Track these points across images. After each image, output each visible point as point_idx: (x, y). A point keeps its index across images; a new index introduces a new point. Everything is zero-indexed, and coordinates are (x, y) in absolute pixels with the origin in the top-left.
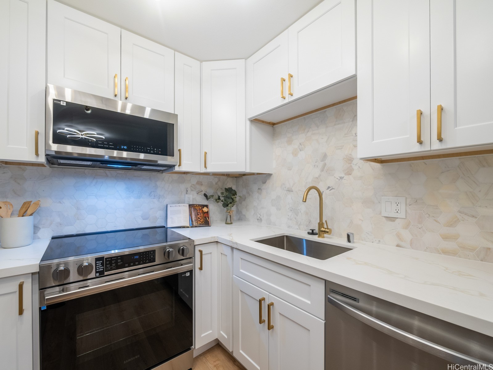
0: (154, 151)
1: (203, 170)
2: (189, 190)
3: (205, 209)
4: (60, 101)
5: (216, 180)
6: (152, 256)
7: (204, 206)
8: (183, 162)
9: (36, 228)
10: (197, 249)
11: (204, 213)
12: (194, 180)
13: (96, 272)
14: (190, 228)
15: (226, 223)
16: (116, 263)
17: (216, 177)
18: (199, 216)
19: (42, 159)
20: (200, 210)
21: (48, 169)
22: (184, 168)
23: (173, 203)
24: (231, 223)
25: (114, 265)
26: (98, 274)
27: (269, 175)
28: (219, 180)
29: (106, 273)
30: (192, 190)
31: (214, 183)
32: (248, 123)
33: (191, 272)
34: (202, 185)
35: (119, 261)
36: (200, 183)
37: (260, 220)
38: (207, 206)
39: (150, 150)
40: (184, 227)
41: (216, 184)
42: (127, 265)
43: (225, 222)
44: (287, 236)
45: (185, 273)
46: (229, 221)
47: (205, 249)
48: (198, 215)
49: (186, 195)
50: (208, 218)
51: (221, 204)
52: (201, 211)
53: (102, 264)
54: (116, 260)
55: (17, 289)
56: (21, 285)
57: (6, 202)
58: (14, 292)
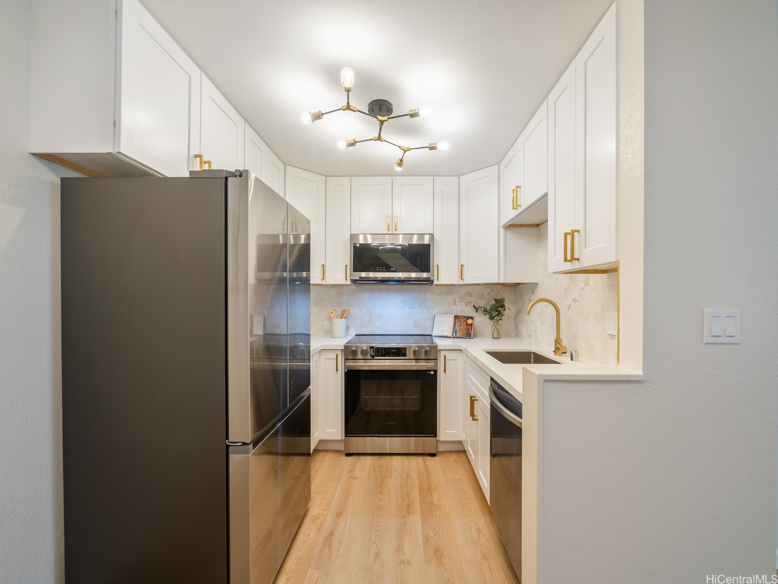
0: (413, 269)
1: (461, 282)
2: (457, 301)
3: (470, 321)
4: (356, 244)
5: (488, 290)
6: (404, 352)
7: (469, 318)
8: (442, 276)
9: (348, 327)
10: (443, 354)
11: (468, 325)
12: (462, 292)
13: (371, 356)
14: (452, 338)
15: (493, 338)
16: (381, 352)
17: (488, 287)
18: (461, 328)
19: (349, 282)
20: (464, 321)
21: (354, 287)
22: (442, 281)
23: (441, 314)
24: (500, 338)
25: (380, 353)
26: (371, 357)
27: (537, 284)
28: (492, 290)
29: (376, 358)
30: (460, 302)
31: (486, 294)
32: (502, 230)
33: (436, 371)
34: (471, 296)
35: (383, 351)
36: (469, 294)
37: (530, 336)
38: (472, 318)
39: (411, 269)
40: (446, 337)
41: (488, 294)
42: (387, 355)
43: (491, 336)
44: (534, 353)
45: (430, 371)
46: (495, 335)
47: (449, 355)
48: (461, 326)
49: (455, 307)
50: (471, 330)
51: (488, 316)
52: (464, 323)
53: (373, 351)
54: (382, 350)
55: (335, 357)
56: (337, 355)
57: (334, 310)
58: (334, 359)
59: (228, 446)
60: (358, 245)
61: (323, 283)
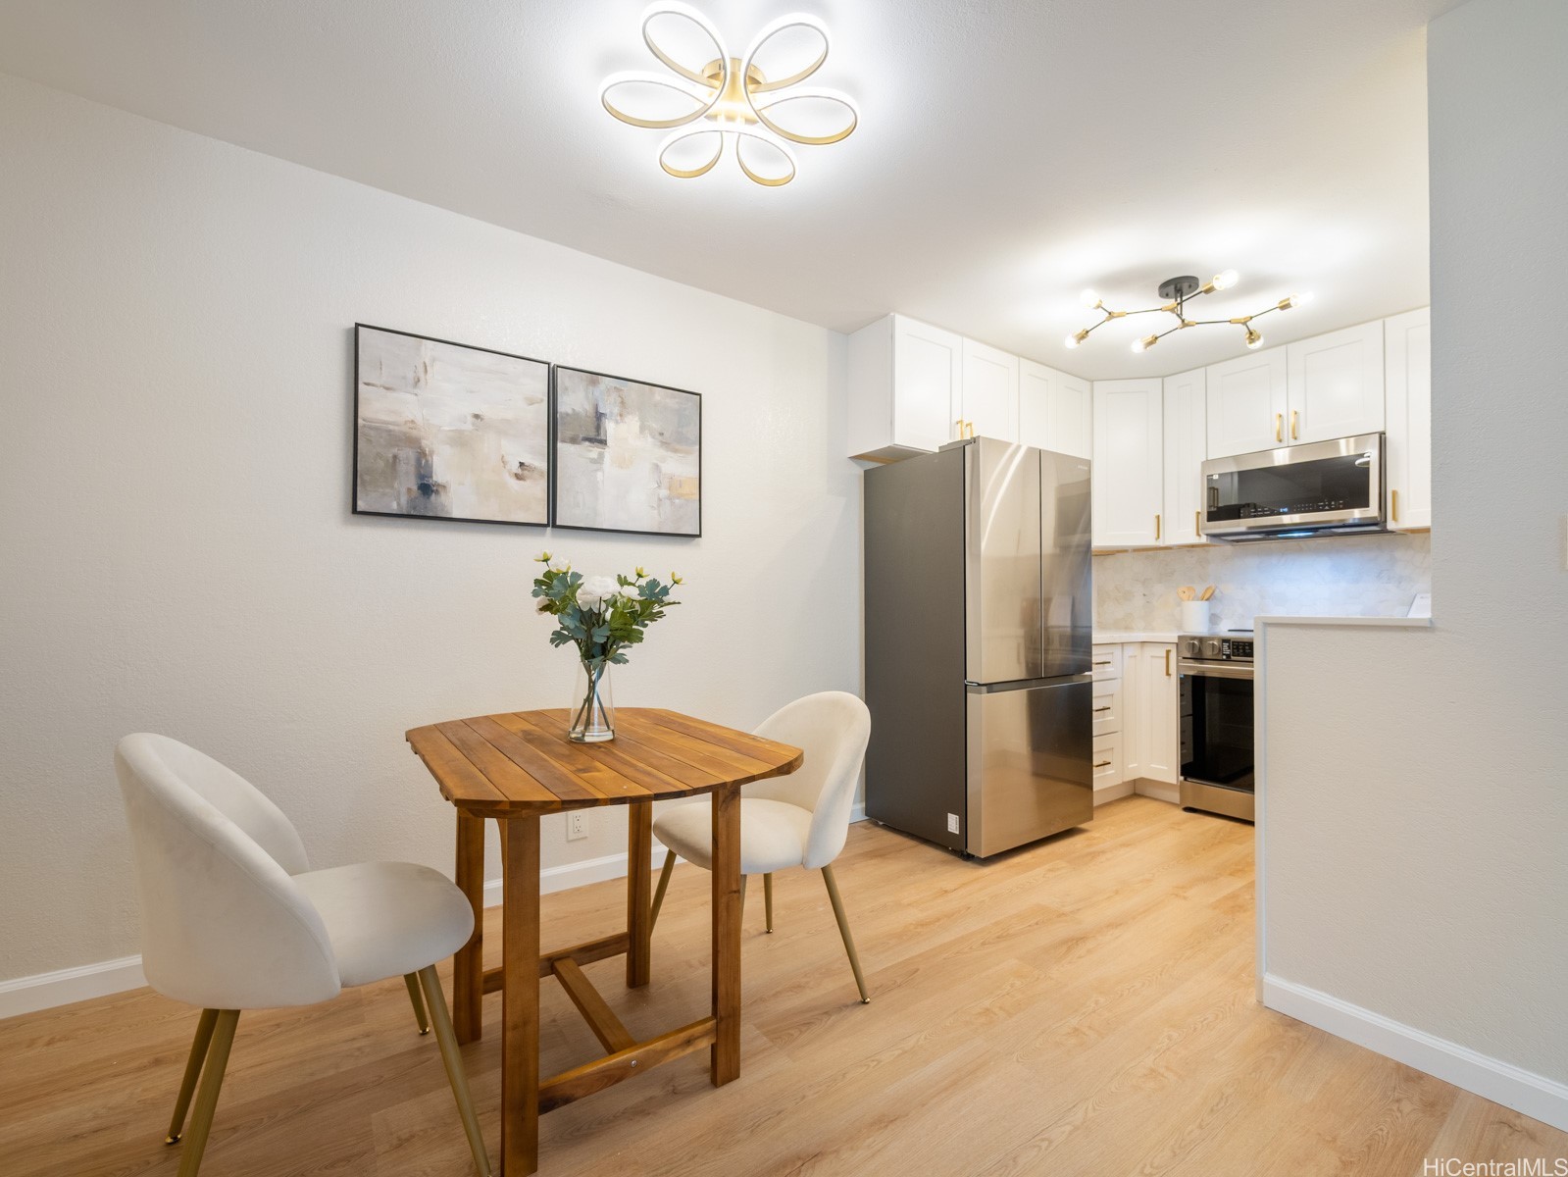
4: (1213, 475)
16: (1244, 649)
19: (1204, 539)
21: (1215, 547)
22: (1407, 523)
26: (1224, 657)
29: (1233, 658)
53: (1229, 647)
54: (1244, 646)
55: (1164, 655)
56: (1168, 652)
57: (1189, 588)
58: (1162, 657)
59: (966, 685)
60: (1216, 477)
61: (1160, 543)
